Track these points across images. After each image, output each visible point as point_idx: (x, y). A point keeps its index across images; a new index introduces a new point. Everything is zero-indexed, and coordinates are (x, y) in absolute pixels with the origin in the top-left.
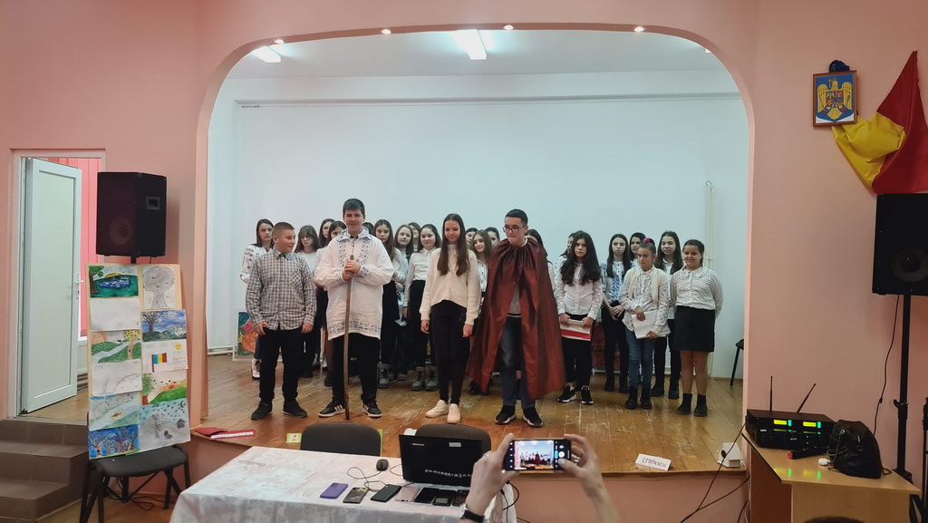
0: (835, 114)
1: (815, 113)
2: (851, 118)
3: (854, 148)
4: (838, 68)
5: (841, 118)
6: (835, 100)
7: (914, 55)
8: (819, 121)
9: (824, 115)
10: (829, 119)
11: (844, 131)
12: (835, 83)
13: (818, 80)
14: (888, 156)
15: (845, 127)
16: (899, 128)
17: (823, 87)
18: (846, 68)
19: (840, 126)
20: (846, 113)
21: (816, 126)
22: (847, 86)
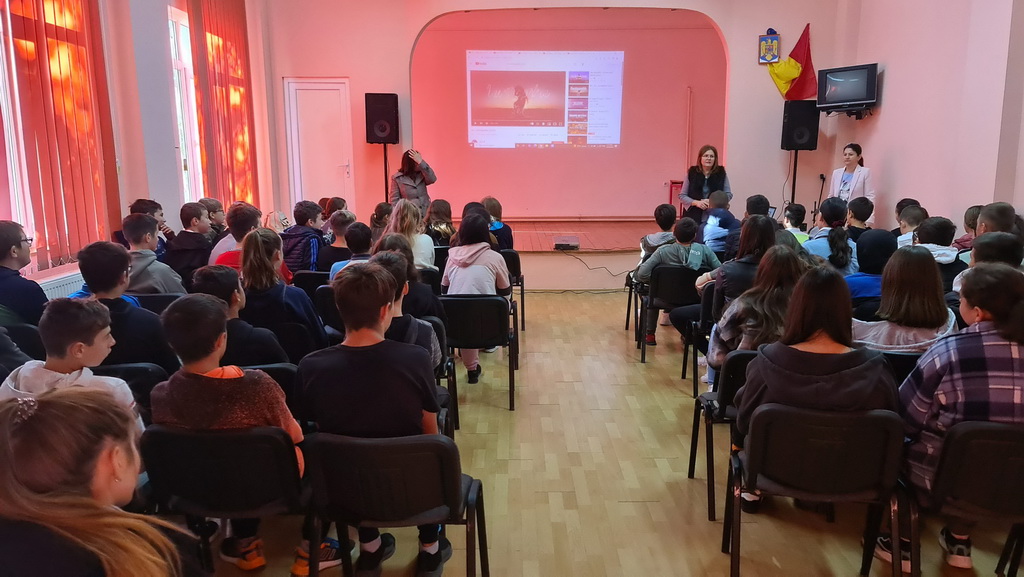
0: (769, 57)
1: (760, 57)
2: (776, 60)
3: (777, 76)
4: (771, 32)
5: (771, 60)
6: (769, 49)
7: (808, 25)
8: (761, 61)
9: (763, 58)
10: (766, 60)
11: (773, 67)
12: (770, 41)
13: (762, 39)
14: (794, 80)
15: (773, 65)
16: (799, 65)
17: (763, 43)
18: (775, 33)
19: (771, 64)
20: (774, 57)
21: (760, 64)
22: (775, 41)
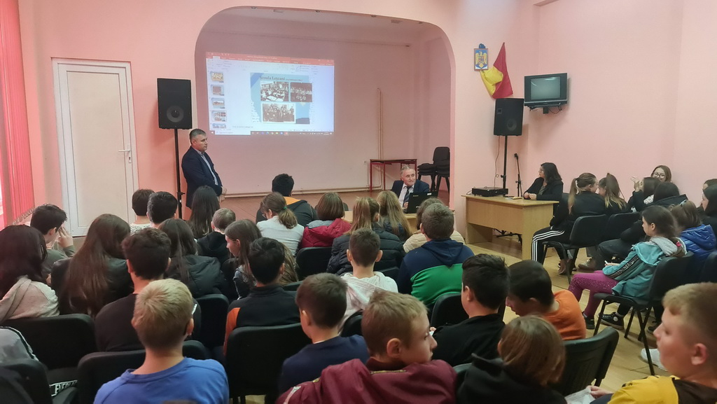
1: (475, 65)
2: (486, 68)
3: (487, 80)
4: (482, 46)
7: (504, 43)
8: (476, 68)
9: (478, 66)
13: (476, 51)
14: (497, 84)
16: (500, 73)
18: (484, 47)
19: (483, 70)
20: (485, 65)
21: (476, 70)
22: (485, 54)
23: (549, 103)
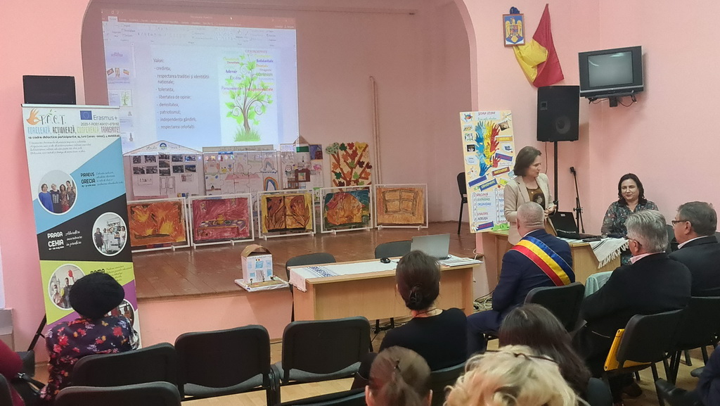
1: (505, 38)
2: (522, 42)
3: (524, 60)
4: (514, 11)
5: (517, 41)
6: (514, 30)
8: (507, 43)
9: (509, 39)
10: (512, 42)
11: (519, 49)
12: (514, 21)
13: (506, 18)
14: (539, 66)
15: (519, 47)
16: (543, 48)
17: (508, 22)
18: (518, 12)
20: (520, 39)
22: (519, 22)
23: (617, 91)
